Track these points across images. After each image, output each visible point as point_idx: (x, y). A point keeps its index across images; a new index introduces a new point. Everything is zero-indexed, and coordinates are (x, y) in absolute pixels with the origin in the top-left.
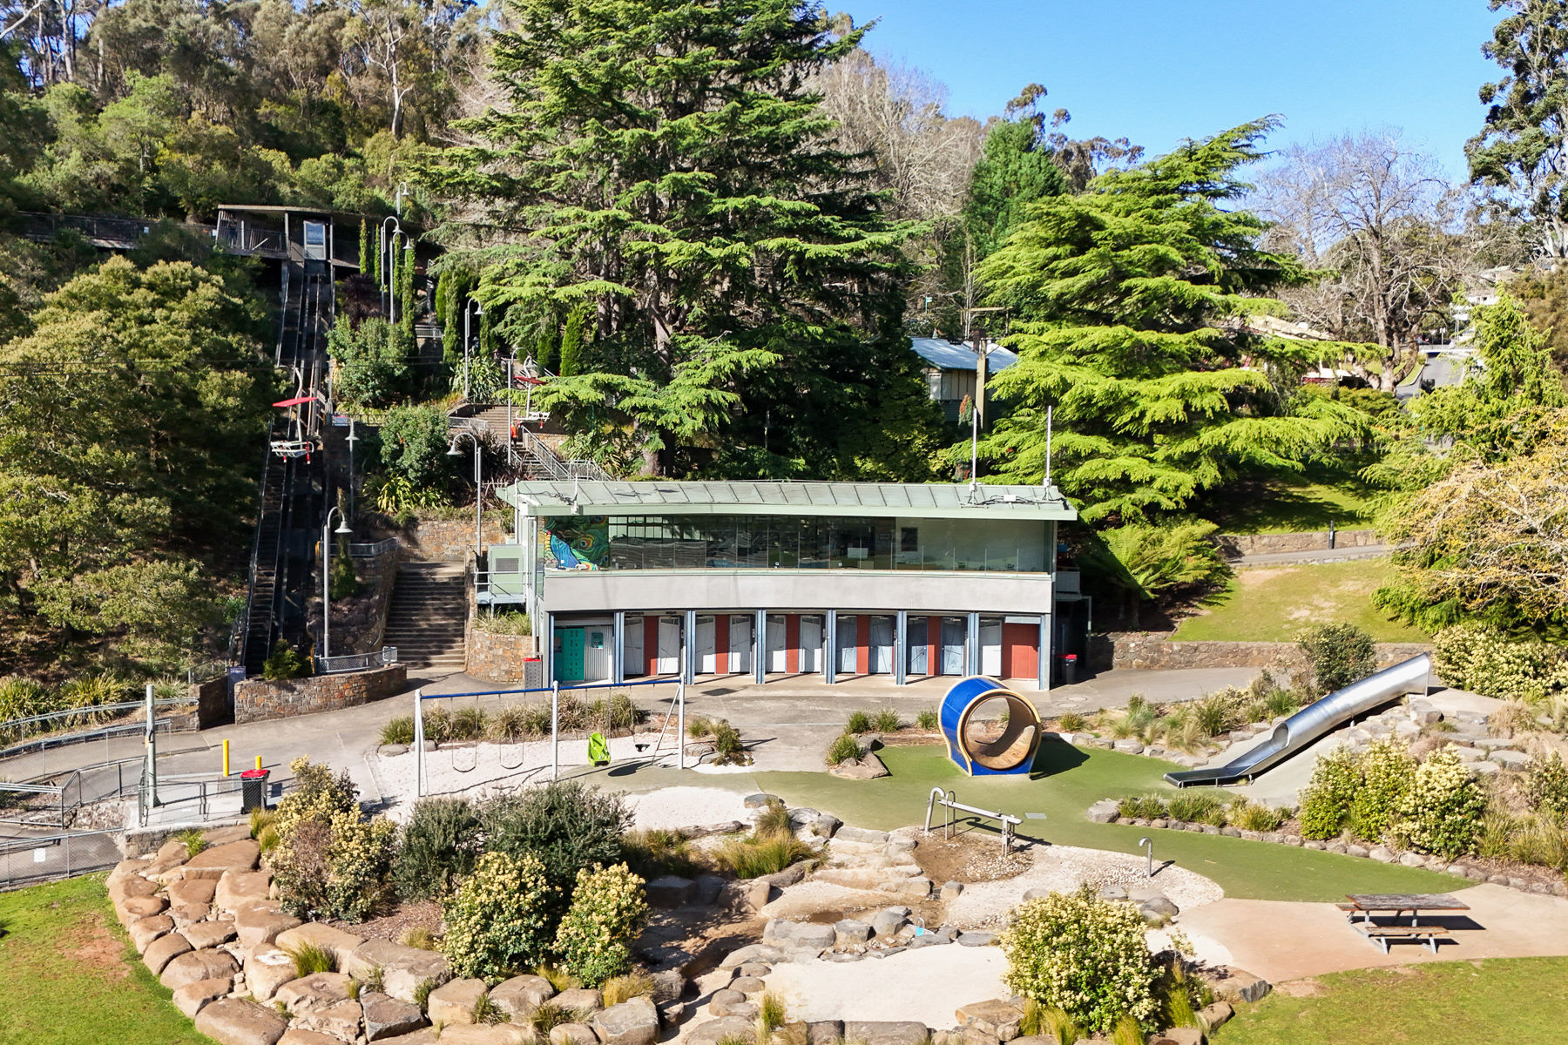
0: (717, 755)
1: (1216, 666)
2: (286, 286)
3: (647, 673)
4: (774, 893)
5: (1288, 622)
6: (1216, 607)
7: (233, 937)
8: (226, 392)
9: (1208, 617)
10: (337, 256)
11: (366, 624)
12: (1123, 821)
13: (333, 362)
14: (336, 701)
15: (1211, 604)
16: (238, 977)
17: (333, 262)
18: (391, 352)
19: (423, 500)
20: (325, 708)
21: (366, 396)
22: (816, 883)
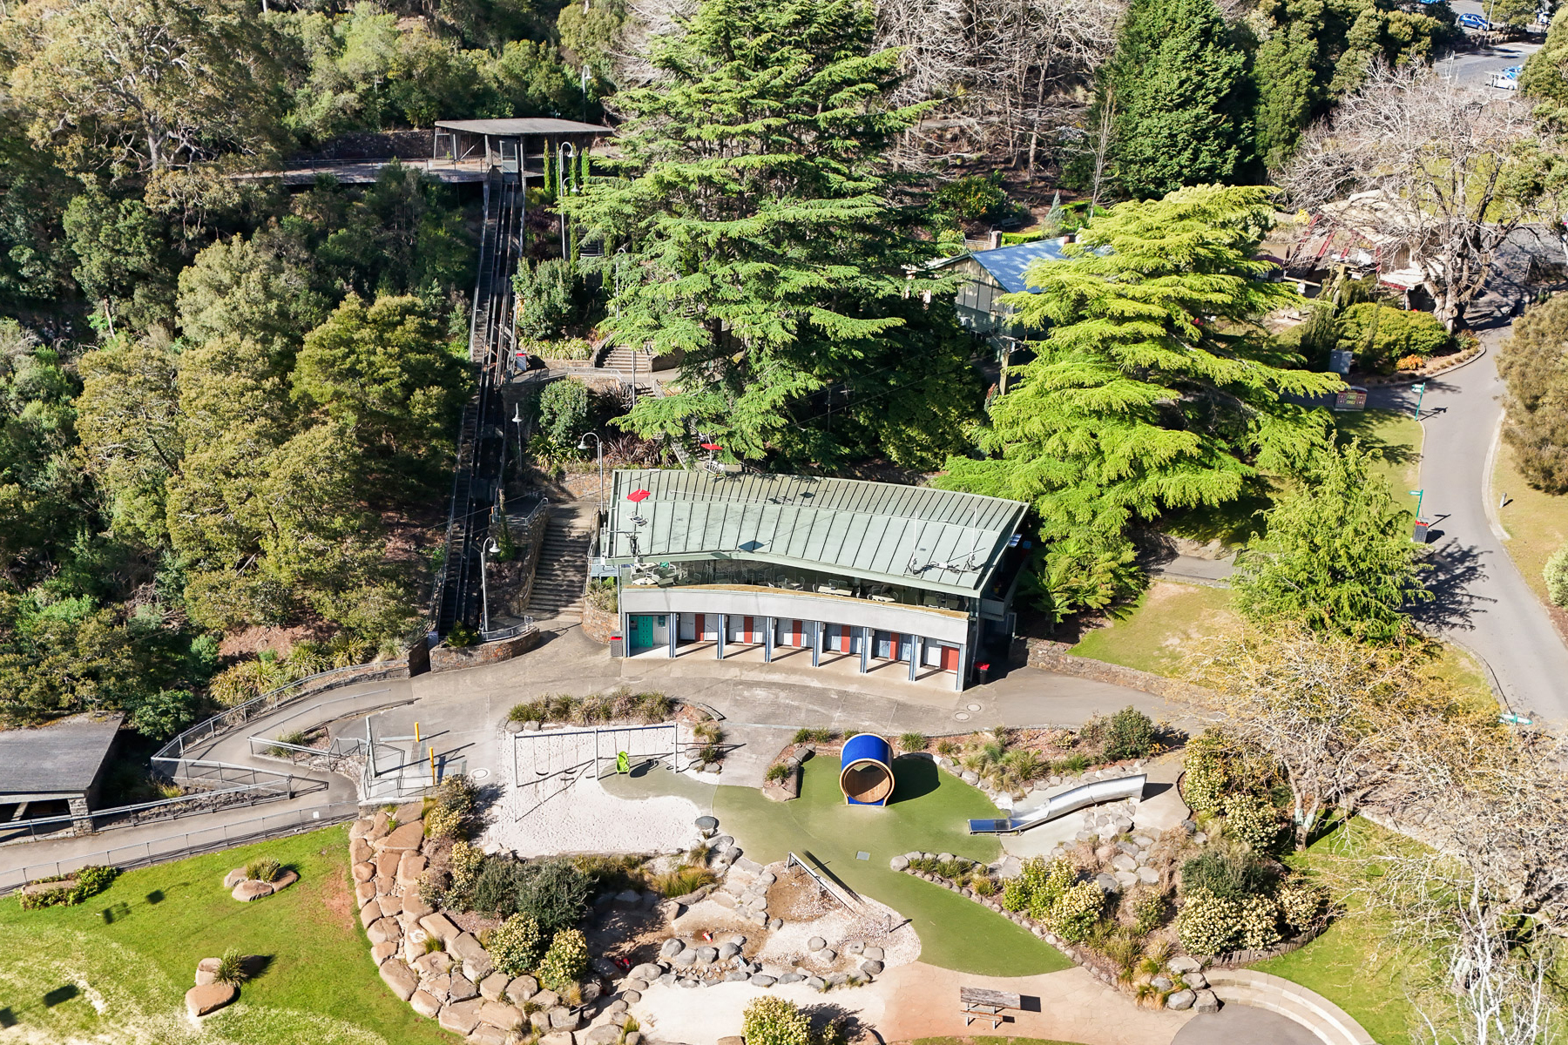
0: (699, 764)
1: (1094, 679)
2: (486, 203)
3: (698, 639)
4: (683, 909)
5: (1160, 649)
6: (1119, 620)
7: (401, 912)
8: (427, 404)
9: (1110, 630)
10: (527, 168)
11: (518, 583)
12: (909, 871)
13: (518, 297)
14: (493, 658)
15: (1116, 616)
16: (401, 941)
17: (526, 174)
18: (560, 294)
19: (569, 454)
20: (486, 662)
21: (541, 333)
22: (711, 901)
